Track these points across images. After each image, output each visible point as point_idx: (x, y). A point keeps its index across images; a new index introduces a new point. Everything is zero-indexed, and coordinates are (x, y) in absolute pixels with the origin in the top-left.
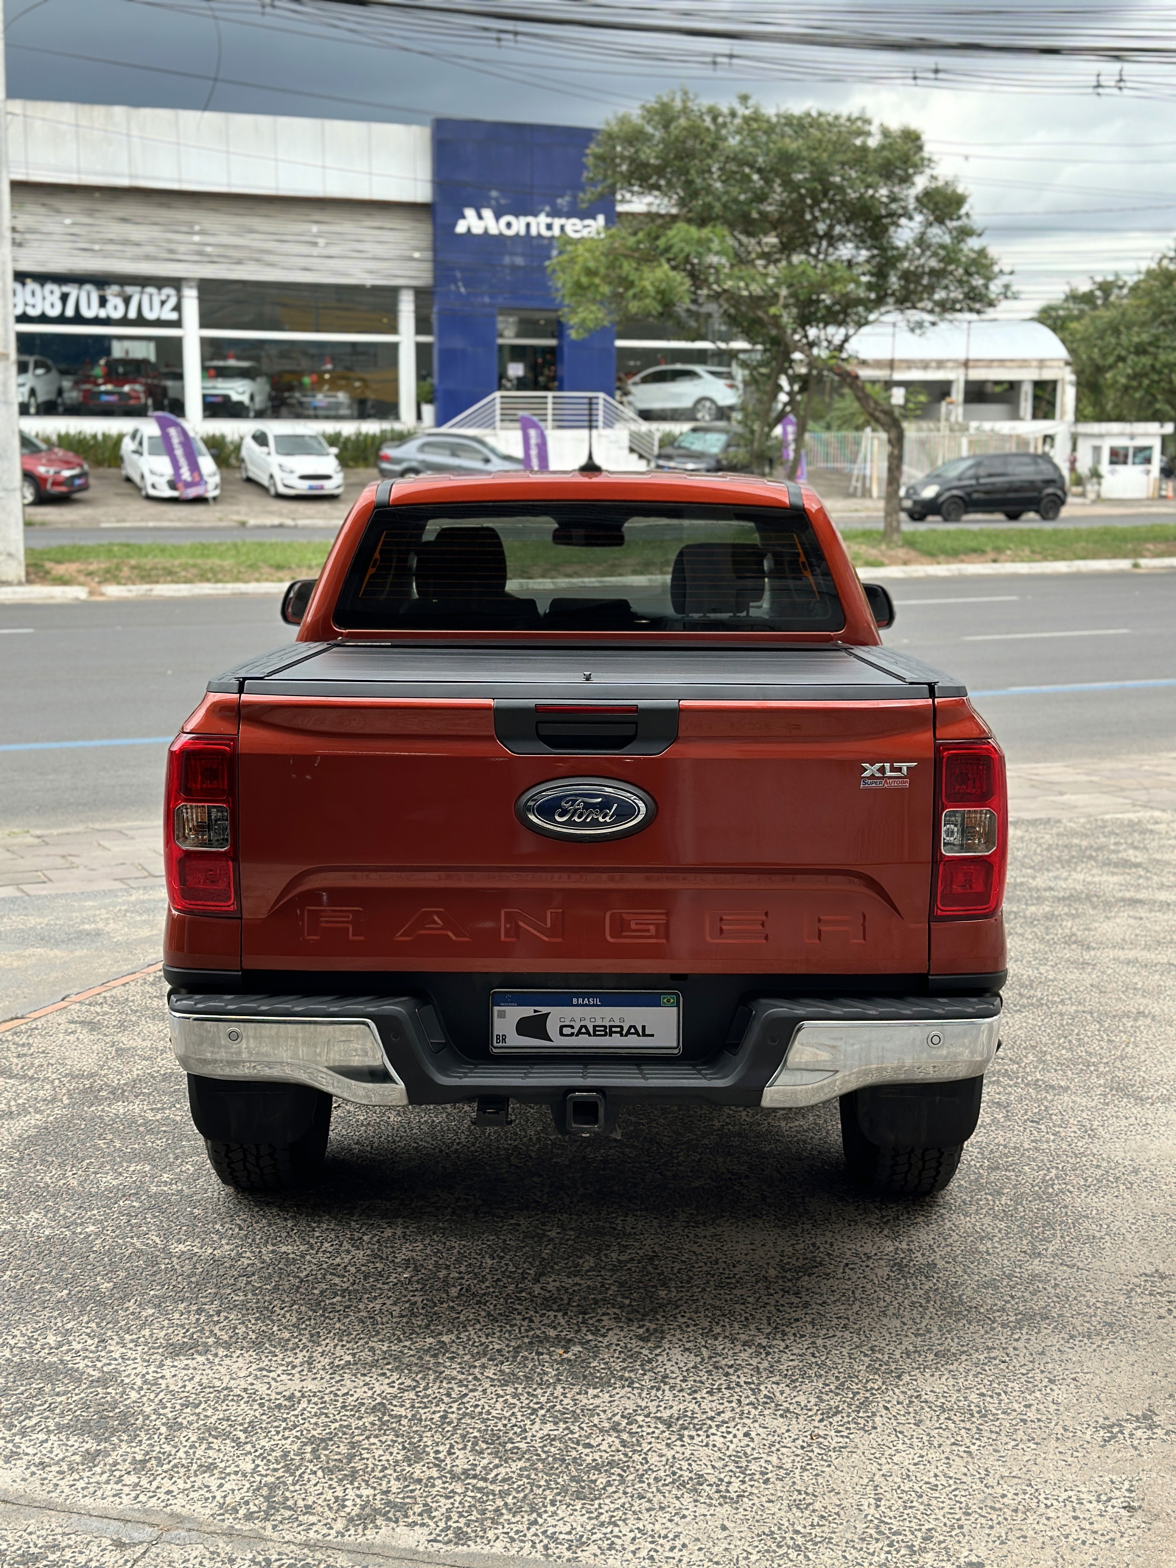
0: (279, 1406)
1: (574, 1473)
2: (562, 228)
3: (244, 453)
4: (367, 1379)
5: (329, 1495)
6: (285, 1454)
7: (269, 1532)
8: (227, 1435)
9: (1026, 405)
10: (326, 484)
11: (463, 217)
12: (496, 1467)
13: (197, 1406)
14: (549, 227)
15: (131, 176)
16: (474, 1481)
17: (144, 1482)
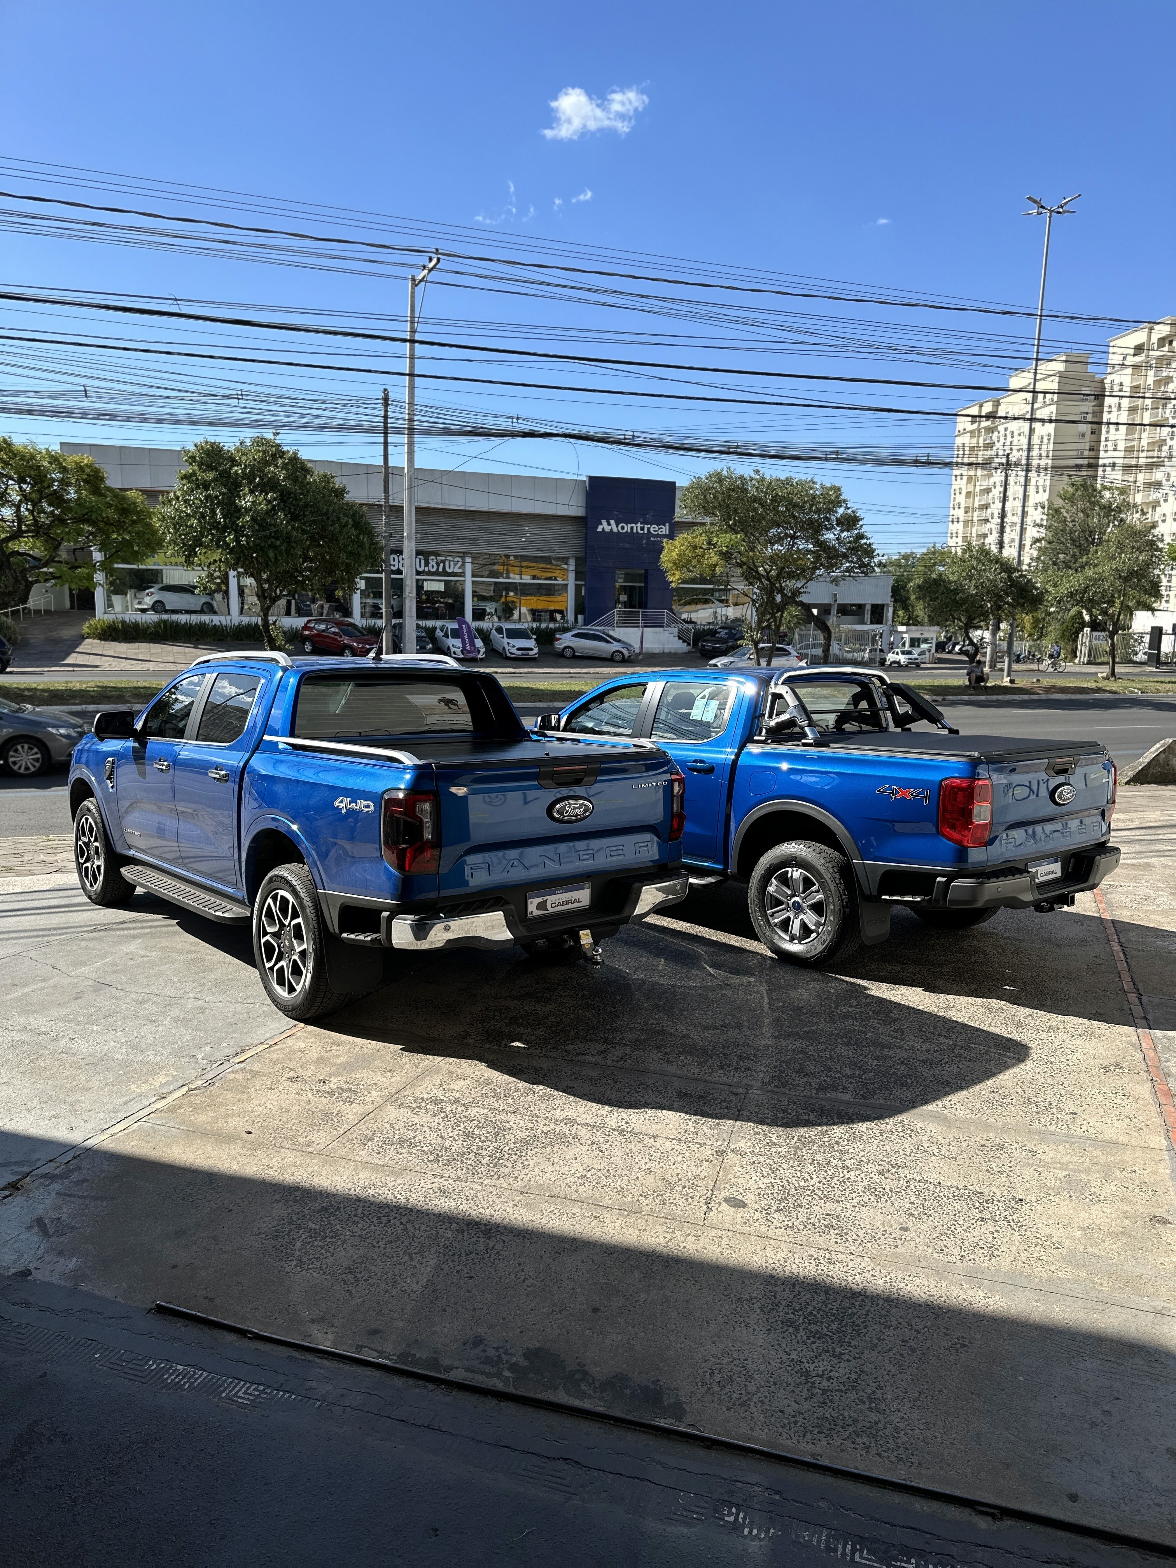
2: (649, 529)
3: (491, 637)
9: (868, 617)
10: (531, 653)
11: (601, 524)
14: (642, 529)
15: (442, 504)
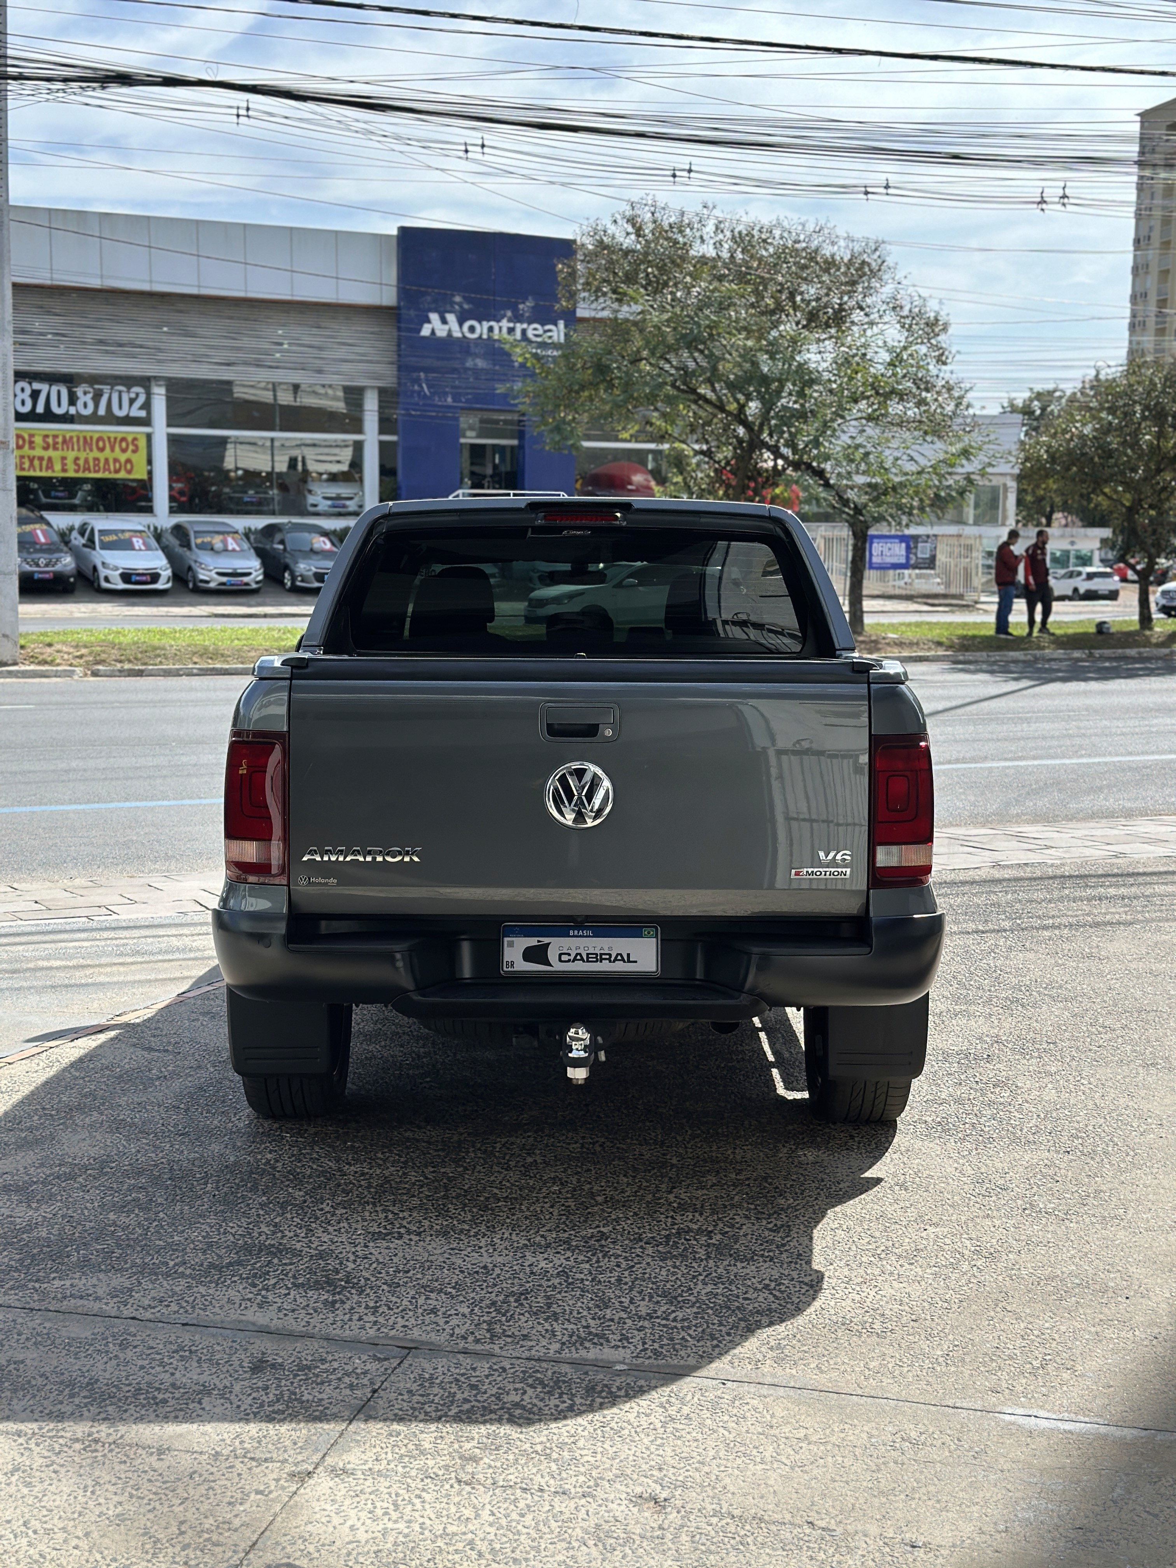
0: (477, 1272)
1: (740, 1316)
2: (524, 332)
4: (546, 1256)
5: (540, 1328)
6: (494, 1303)
7: (497, 1350)
8: (440, 1291)
9: (969, 512)
11: (429, 321)
12: (674, 1311)
13: (408, 1272)
14: (511, 331)
15: (103, 278)
16: (658, 1321)
17: (381, 1320)
